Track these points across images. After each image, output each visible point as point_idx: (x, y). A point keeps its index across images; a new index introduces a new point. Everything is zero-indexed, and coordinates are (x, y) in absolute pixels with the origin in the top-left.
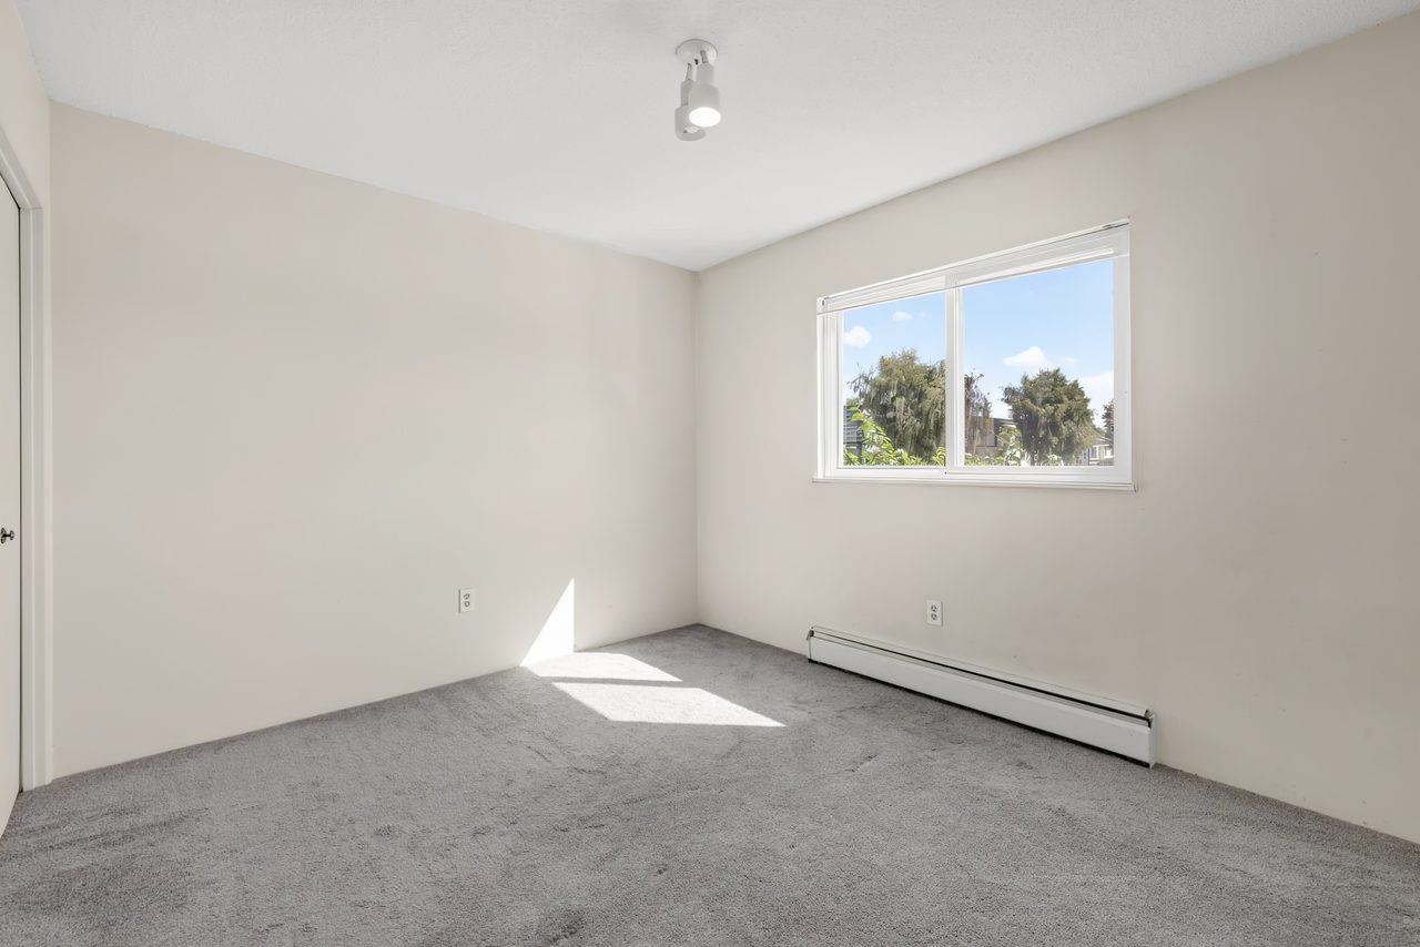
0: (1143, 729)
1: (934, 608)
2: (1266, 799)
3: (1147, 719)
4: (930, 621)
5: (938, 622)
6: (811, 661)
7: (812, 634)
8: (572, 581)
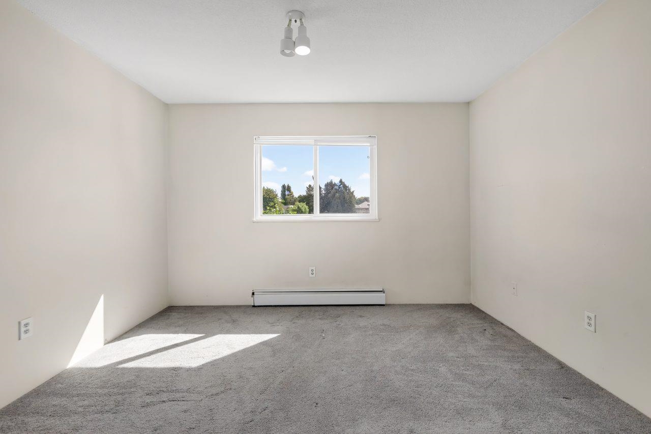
0: (382, 294)
1: (312, 270)
2: (410, 304)
3: (383, 291)
4: (311, 275)
5: (314, 275)
6: (254, 306)
7: (253, 294)
8: (102, 297)
